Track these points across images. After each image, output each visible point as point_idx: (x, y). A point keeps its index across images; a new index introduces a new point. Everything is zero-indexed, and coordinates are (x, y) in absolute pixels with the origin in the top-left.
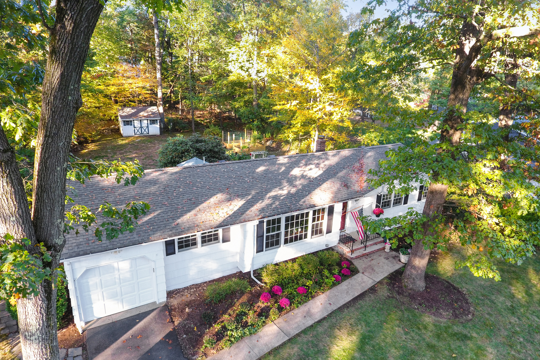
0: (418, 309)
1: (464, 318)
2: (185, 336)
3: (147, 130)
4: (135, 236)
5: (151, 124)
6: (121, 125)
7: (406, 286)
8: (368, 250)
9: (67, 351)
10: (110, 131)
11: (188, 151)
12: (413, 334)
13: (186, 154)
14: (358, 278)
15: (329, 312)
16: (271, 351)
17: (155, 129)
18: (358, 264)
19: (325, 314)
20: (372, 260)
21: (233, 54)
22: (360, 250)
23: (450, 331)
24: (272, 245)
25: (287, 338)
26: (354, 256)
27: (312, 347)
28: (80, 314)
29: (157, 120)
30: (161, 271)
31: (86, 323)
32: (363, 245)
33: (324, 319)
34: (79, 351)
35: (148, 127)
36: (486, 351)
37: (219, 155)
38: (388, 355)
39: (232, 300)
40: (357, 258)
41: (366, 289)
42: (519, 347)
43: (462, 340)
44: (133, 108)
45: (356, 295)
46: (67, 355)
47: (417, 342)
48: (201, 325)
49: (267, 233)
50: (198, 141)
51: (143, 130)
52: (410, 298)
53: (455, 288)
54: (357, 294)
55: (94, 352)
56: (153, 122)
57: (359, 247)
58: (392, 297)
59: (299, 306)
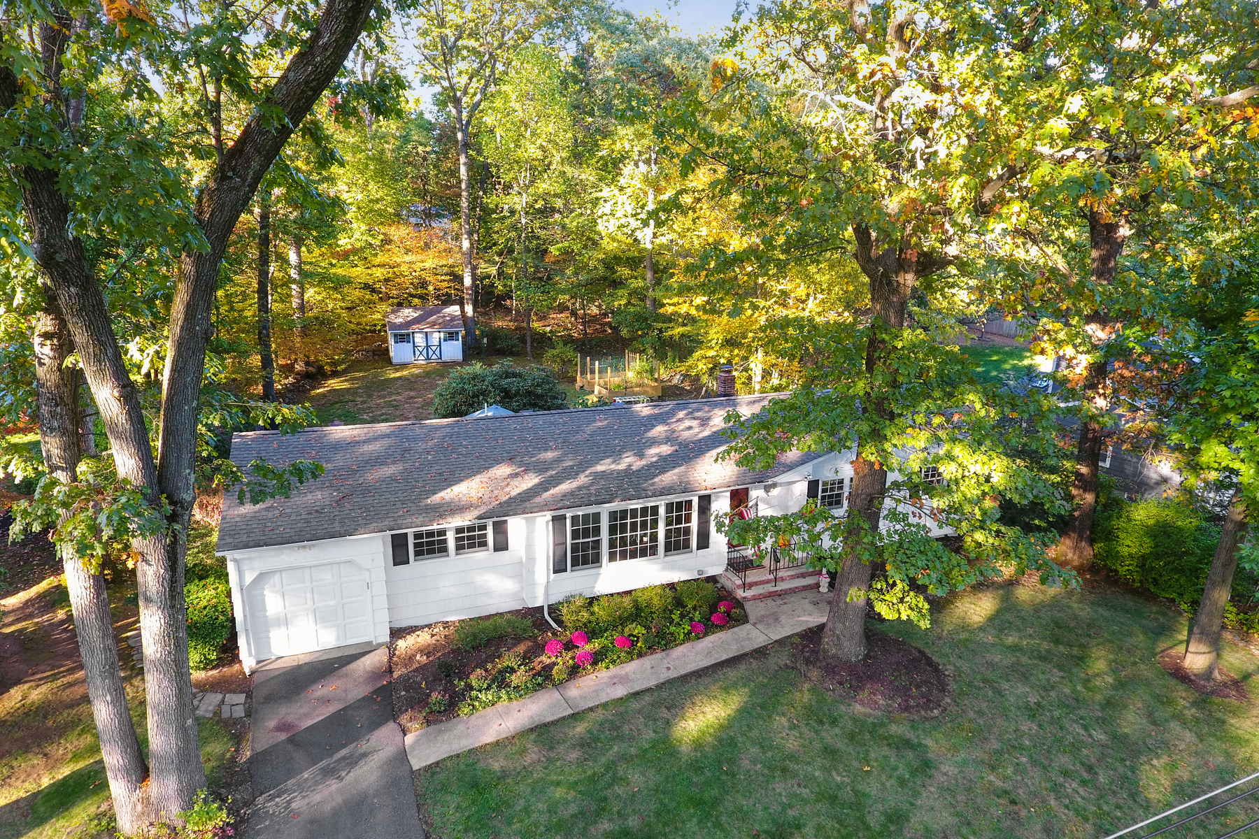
0: (833, 690)
1: (923, 713)
2: (403, 693)
3: (437, 352)
4: (336, 525)
5: (445, 340)
6: (391, 341)
7: (825, 651)
8: (782, 586)
9: (224, 698)
10: (371, 353)
11: (484, 393)
12: (805, 730)
13: (481, 398)
14: (742, 631)
15: (661, 681)
16: (536, 727)
17: (453, 350)
18: (753, 610)
19: (652, 683)
20: (785, 603)
21: (605, 201)
22: (765, 586)
23: (881, 731)
24: (585, 562)
25: (570, 712)
26: (749, 594)
27: (609, 730)
28: (249, 644)
29: (457, 333)
30: (380, 589)
31: (258, 662)
32: (772, 577)
33: (649, 690)
34: (241, 698)
35: (440, 345)
36: (936, 769)
37: (546, 402)
38: (743, 756)
39: (497, 649)
40: (754, 598)
41: (747, 649)
42: (1010, 771)
43: (897, 748)
44: (415, 308)
45: (723, 659)
46: (223, 701)
47: (807, 743)
48: (435, 680)
49: (573, 538)
50: (508, 375)
51: (431, 353)
52: (826, 672)
53: (929, 662)
54: (724, 657)
55: (262, 700)
56: (451, 336)
57: (764, 578)
58: (793, 668)
59: (611, 666)
